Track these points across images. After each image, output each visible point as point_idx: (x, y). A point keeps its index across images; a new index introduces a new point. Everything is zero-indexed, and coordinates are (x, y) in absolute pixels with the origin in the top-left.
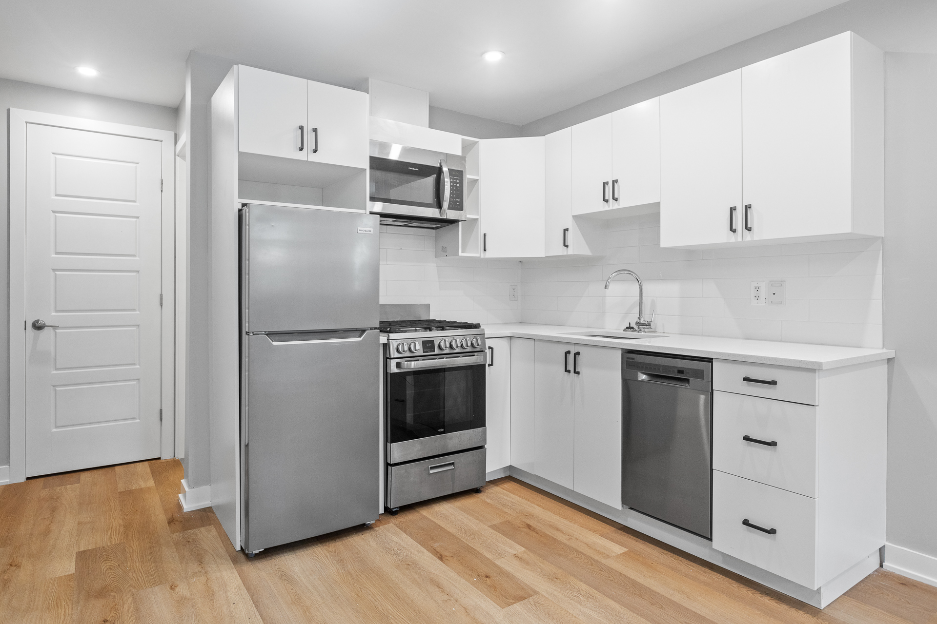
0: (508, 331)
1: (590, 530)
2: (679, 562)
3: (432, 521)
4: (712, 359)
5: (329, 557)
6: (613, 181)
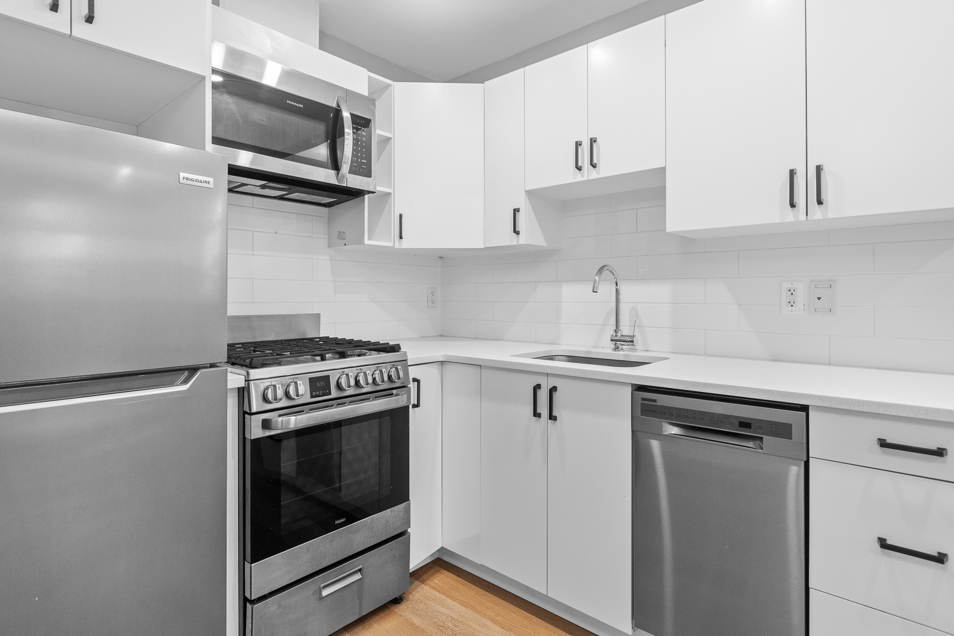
0: (439, 354)
4: (808, 406)
6: (591, 139)
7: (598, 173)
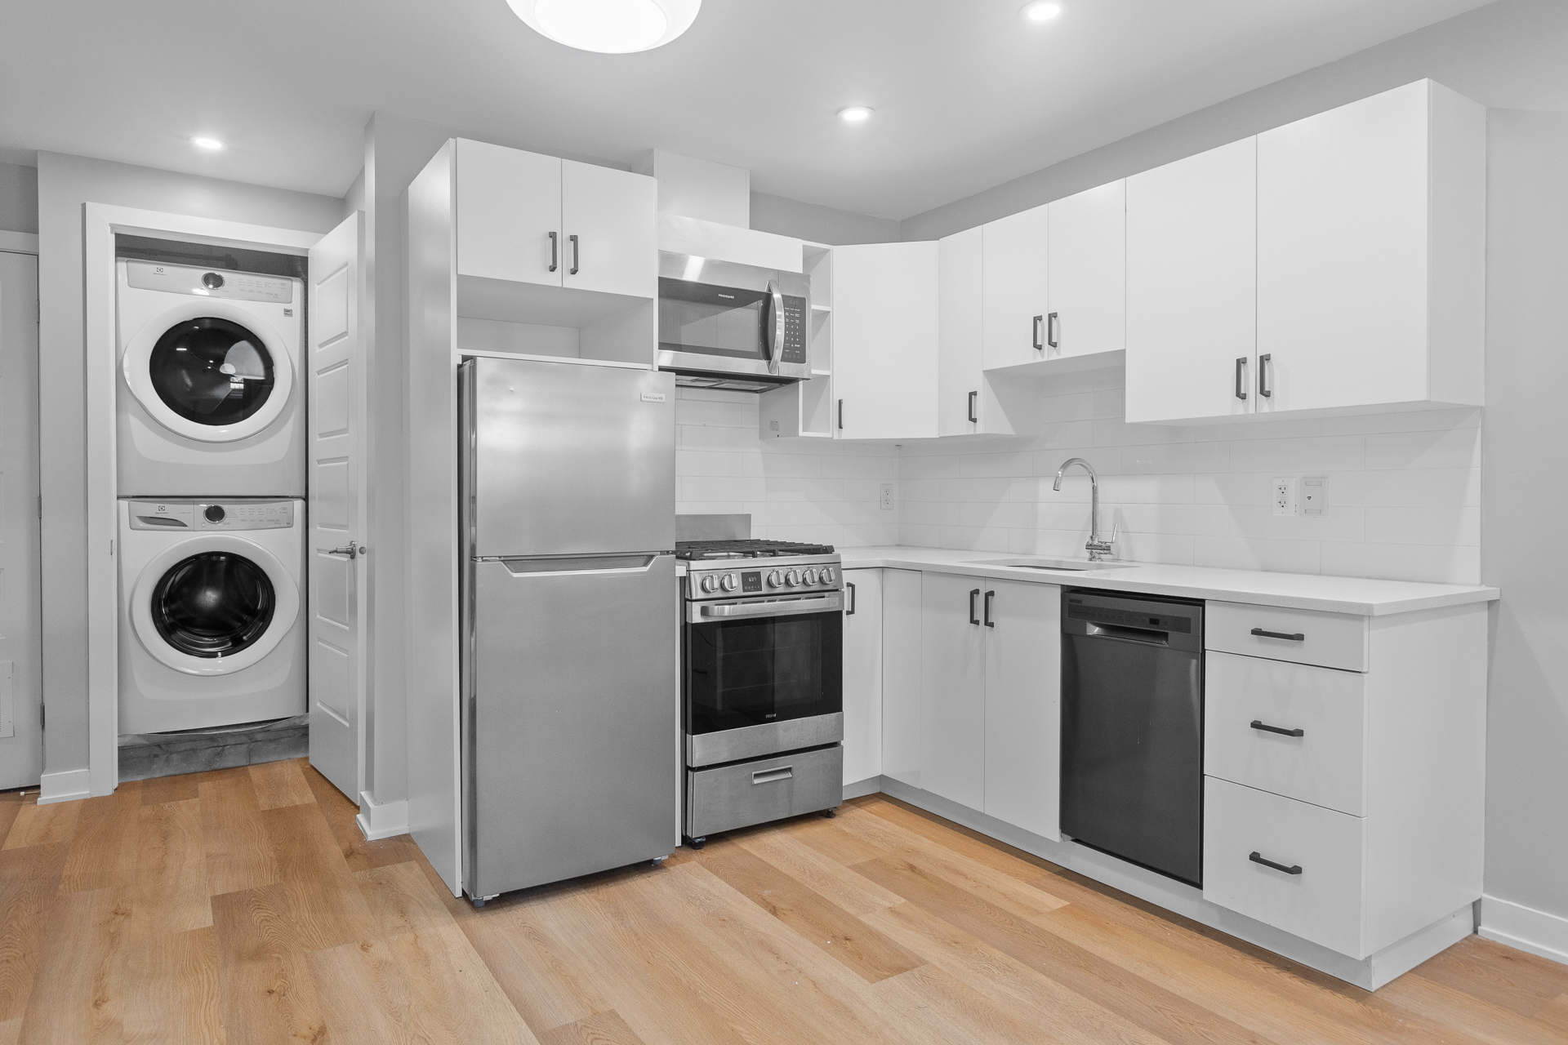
0: (878, 560)
1: (1010, 874)
2: (1152, 922)
3: (757, 858)
4: (1204, 601)
5: (599, 907)
6: (1049, 315)
7: (1059, 354)
